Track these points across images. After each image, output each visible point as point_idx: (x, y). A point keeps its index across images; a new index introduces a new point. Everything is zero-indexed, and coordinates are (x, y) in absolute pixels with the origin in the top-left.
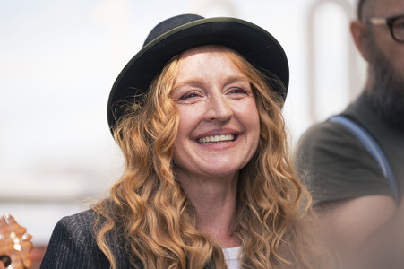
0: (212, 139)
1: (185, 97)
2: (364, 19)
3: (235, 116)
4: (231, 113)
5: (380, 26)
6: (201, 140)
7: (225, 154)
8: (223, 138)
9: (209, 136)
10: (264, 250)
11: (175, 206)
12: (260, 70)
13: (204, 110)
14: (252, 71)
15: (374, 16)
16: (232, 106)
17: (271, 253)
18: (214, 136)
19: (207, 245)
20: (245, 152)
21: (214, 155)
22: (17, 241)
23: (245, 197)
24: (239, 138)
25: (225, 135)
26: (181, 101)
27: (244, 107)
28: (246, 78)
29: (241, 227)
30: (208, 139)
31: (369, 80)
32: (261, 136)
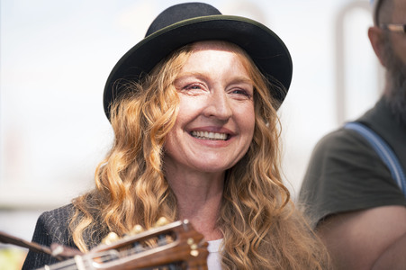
0: (206, 135)
1: (189, 87)
2: (381, 25)
3: (234, 117)
4: (230, 114)
5: (398, 32)
6: (195, 133)
7: (216, 152)
8: (218, 136)
9: (204, 131)
10: (243, 247)
11: (156, 195)
12: (265, 76)
13: (205, 105)
14: (258, 76)
15: (391, 22)
16: (232, 106)
17: (250, 250)
18: (209, 132)
20: (236, 153)
21: (206, 151)
22: (194, 246)
23: (229, 194)
24: (232, 139)
25: (220, 133)
26: (184, 91)
27: (244, 109)
28: (252, 82)
29: (224, 221)
30: (202, 134)
31: (387, 87)
32: (253, 140)
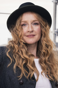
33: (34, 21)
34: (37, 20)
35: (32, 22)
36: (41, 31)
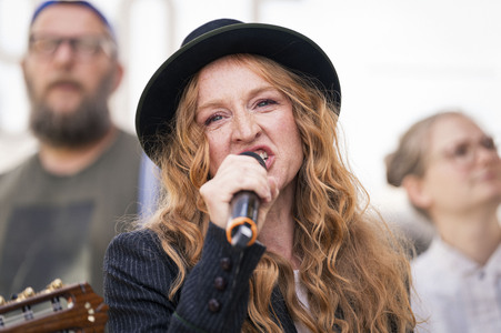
10: (315, 268)
19: (272, 267)
22: (91, 311)
33: (255, 93)
34: (265, 84)
35: (246, 98)
36: (301, 133)
